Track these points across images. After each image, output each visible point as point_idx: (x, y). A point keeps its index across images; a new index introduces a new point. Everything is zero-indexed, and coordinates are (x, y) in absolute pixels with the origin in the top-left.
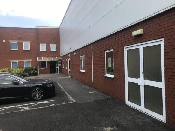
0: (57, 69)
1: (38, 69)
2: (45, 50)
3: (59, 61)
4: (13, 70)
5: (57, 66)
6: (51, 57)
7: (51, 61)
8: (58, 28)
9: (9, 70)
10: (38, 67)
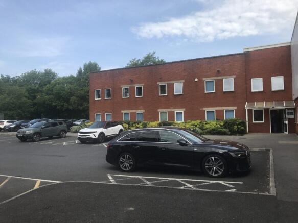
0: (286, 124)
1: (247, 123)
2: (261, 89)
3: (288, 109)
4: (206, 124)
5: (286, 118)
6: (273, 101)
7: (271, 108)
8: (289, 45)
9: (201, 122)
10: (247, 120)
